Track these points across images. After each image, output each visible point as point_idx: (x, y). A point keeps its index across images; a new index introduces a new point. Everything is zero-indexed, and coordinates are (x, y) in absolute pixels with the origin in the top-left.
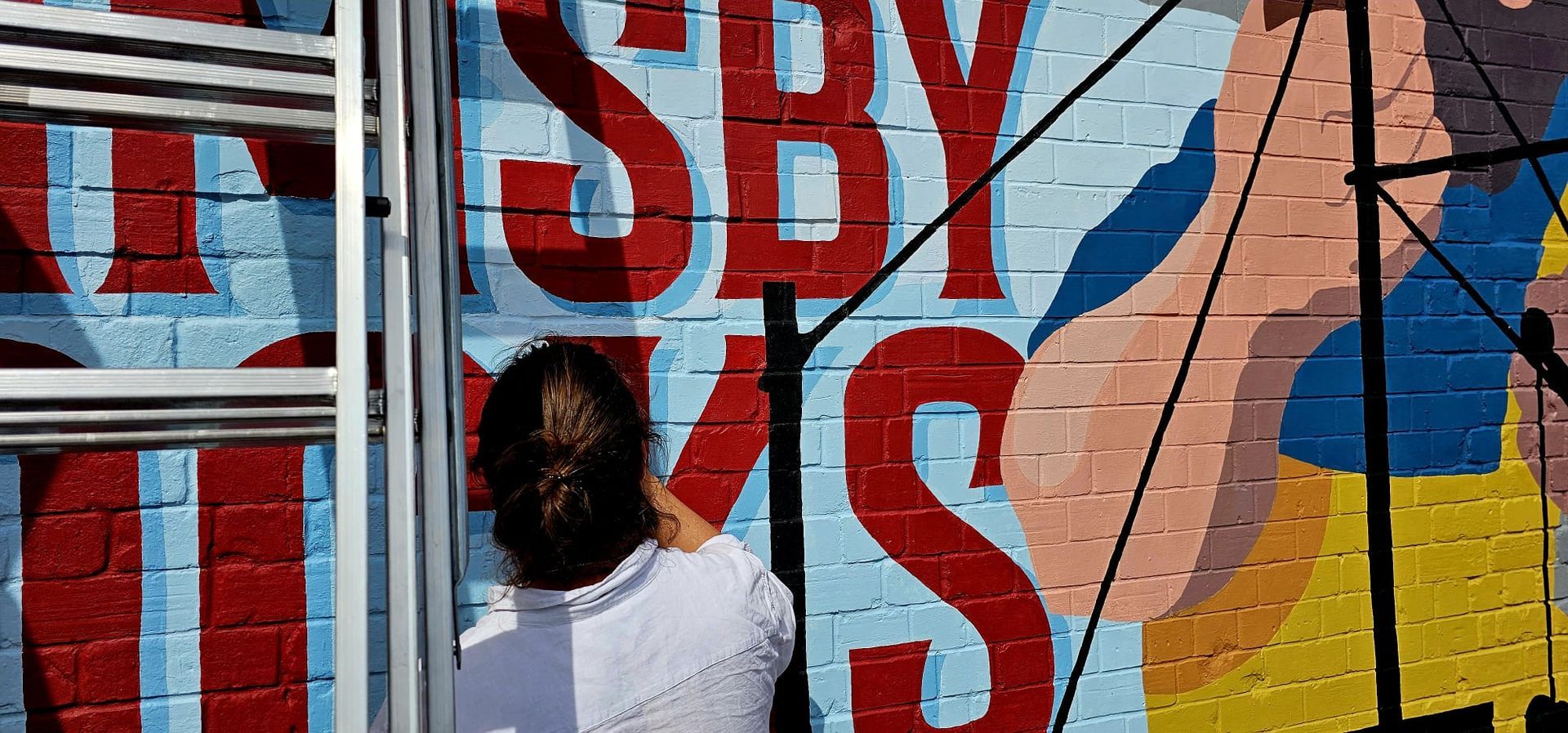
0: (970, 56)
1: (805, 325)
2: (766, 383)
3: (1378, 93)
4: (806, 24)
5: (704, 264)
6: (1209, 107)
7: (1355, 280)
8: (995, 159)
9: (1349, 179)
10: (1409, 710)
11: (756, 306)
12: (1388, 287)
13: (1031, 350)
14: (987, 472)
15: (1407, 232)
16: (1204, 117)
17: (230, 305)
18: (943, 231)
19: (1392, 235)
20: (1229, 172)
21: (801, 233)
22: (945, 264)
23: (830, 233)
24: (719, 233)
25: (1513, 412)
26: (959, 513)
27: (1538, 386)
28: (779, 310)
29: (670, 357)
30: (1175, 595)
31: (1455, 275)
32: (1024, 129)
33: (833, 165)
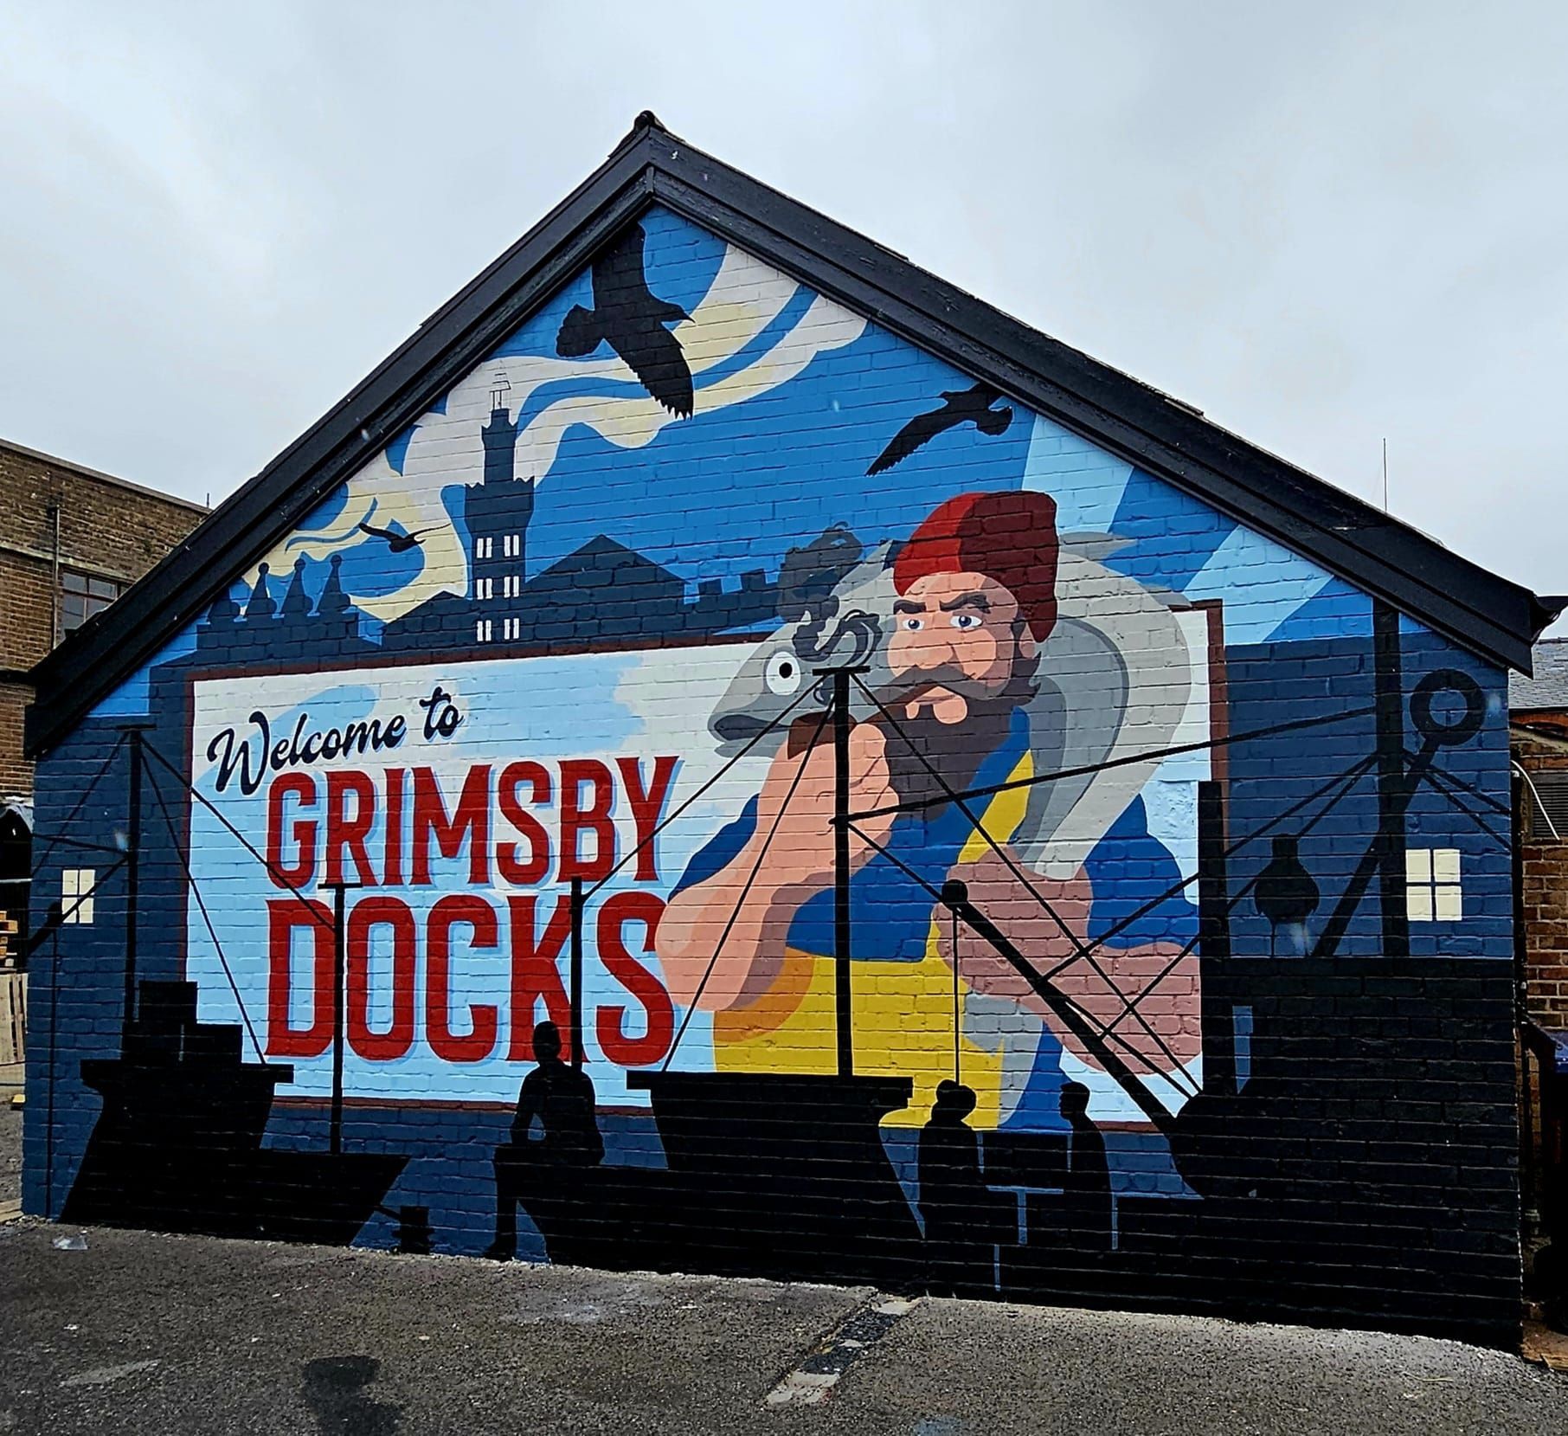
0: (649, 791)
1: (584, 891)
2: (570, 912)
3: (851, 780)
4: (589, 787)
5: (552, 871)
6: (756, 796)
7: (834, 868)
8: (656, 828)
9: (831, 822)
10: (856, 1072)
11: (569, 885)
12: (852, 871)
13: (669, 900)
14: (650, 946)
15: (867, 844)
16: (753, 803)
17: (435, 888)
18: (636, 855)
19: (856, 846)
20: (763, 824)
21: (585, 860)
22: (636, 868)
23: (594, 859)
24: (558, 862)
25: (934, 931)
26: (638, 961)
27: (955, 920)
28: (577, 886)
29: (541, 902)
30: (731, 1002)
31: (897, 863)
32: (668, 816)
33: (596, 835)
